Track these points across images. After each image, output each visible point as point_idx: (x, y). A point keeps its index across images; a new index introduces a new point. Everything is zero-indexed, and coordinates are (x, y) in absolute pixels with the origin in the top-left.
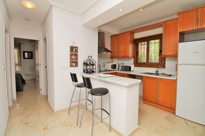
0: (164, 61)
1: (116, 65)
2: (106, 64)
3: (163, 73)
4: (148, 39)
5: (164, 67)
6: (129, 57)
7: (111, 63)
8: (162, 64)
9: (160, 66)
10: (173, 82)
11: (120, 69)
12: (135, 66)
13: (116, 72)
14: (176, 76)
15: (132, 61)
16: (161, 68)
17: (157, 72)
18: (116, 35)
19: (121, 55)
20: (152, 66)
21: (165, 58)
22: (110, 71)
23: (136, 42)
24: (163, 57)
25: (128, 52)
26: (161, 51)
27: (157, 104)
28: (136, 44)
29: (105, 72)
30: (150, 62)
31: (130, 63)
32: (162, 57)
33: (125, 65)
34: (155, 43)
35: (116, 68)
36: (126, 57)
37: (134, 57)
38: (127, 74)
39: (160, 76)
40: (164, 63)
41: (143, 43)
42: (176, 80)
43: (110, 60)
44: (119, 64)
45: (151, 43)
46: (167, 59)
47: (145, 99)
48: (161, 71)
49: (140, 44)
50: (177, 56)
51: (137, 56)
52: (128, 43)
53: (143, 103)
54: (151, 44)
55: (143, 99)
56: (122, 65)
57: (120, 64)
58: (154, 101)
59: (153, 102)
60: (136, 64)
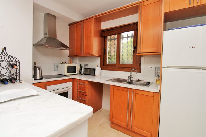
0: (140, 63)
1: (75, 67)
2: (60, 65)
3: (138, 80)
4: (118, 31)
5: (139, 71)
6: (93, 56)
7: (69, 64)
8: (136, 66)
9: (134, 69)
10: (154, 97)
11: (82, 73)
12: (102, 69)
13: (73, 79)
14: (159, 87)
15: (98, 61)
16: (135, 72)
17: (130, 77)
18: (76, 23)
19: (83, 52)
20: (124, 69)
21: (141, 56)
22: (65, 76)
23: (104, 35)
24: (138, 56)
25: (91, 48)
26: (135, 48)
27: (129, 130)
28: (103, 38)
29: (58, 77)
30: (121, 62)
31: (96, 64)
32: (136, 56)
33: (89, 67)
34: (128, 37)
35: (75, 72)
36: (89, 55)
37: (100, 56)
38: (89, 82)
39: (136, 84)
40: (139, 65)
41: (113, 37)
42: (159, 94)
44: (81, 65)
45: (123, 38)
46: (143, 58)
47: (113, 122)
48: (135, 76)
49: (109, 38)
50: (160, 54)
51: (105, 55)
52: (92, 34)
53: (111, 127)
54: (123, 40)
55: (110, 122)
56: (86, 67)
57: (83, 65)
58: (126, 125)
59: (125, 127)
60: (104, 65)
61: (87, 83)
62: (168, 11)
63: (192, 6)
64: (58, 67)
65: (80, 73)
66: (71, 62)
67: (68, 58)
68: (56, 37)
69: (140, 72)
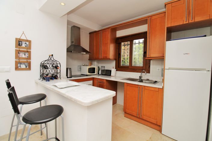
0: (149, 65)
1: (94, 68)
2: (82, 67)
3: (148, 79)
4: (131, 38)
6: (109, 59)
7: (89, 66)
8: (146, 68)
9: (144, 71)
10: (158, 91)
11: (100, 73)
12: (116, 71)
13: (93, 78)
14: (163, 84)
15: (114, 64)
16: (145, 73)
17: (140, 77)
18: (96, 32)
19: (101, 56)
20: (136, 70)
21: (150, 60)
22: (87, 75)
23: (118, 42)
24: (148, 59)
25: (108, 53)
26: (145, 53)
27: (139, 118)
28: (118, 44)
29: (81, 77)
30: (133, 64)
31: (111, 66)
32: (146, 59)
33: (106, 69)
34: (139, 43)
35: (94, 73)
36: (106, 59)
37: (115, 59)
38: (106, 80)
39: (145, 83)
40: (148, 67)
41: (126, 43)
42: (163, 89)
43: (88, 62)
44: (99, 67)
45: (135, 44)
46: (151, 62)
47: (126, 112)
48: (145, 76)
49: (122, 43)
50: (164, 59)
51: (119, 59)
52: (109, 41)
53: (125, 117)
54: (135, 45)
55: (124, 112)
56: (103, 69)
57: (100, 67)
58: (137, 114)
59: (136, 116)
60: (118, 67)
61: (105, 82)
62: (170, 26)
63: (187, 22)
64: (80, 68)
65: (98, 73)
66: (91, 64)
67: (88, 61)
68: (80, 44)
69: (150, 73)
